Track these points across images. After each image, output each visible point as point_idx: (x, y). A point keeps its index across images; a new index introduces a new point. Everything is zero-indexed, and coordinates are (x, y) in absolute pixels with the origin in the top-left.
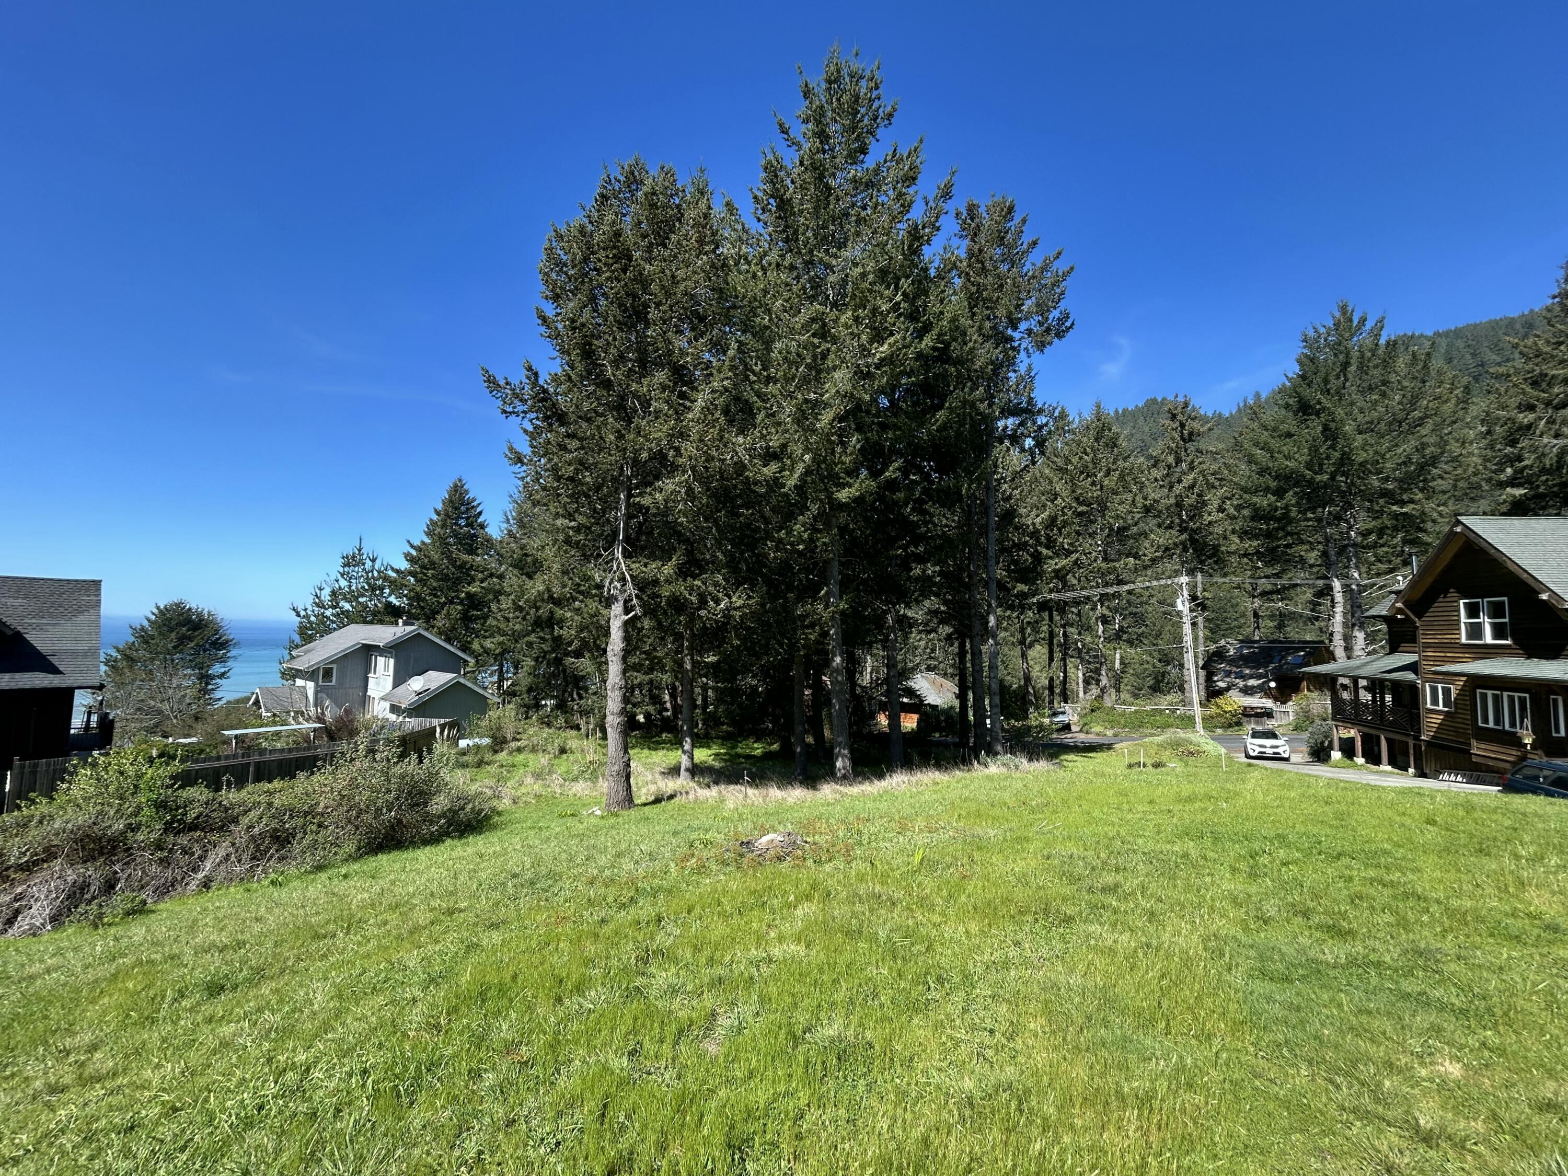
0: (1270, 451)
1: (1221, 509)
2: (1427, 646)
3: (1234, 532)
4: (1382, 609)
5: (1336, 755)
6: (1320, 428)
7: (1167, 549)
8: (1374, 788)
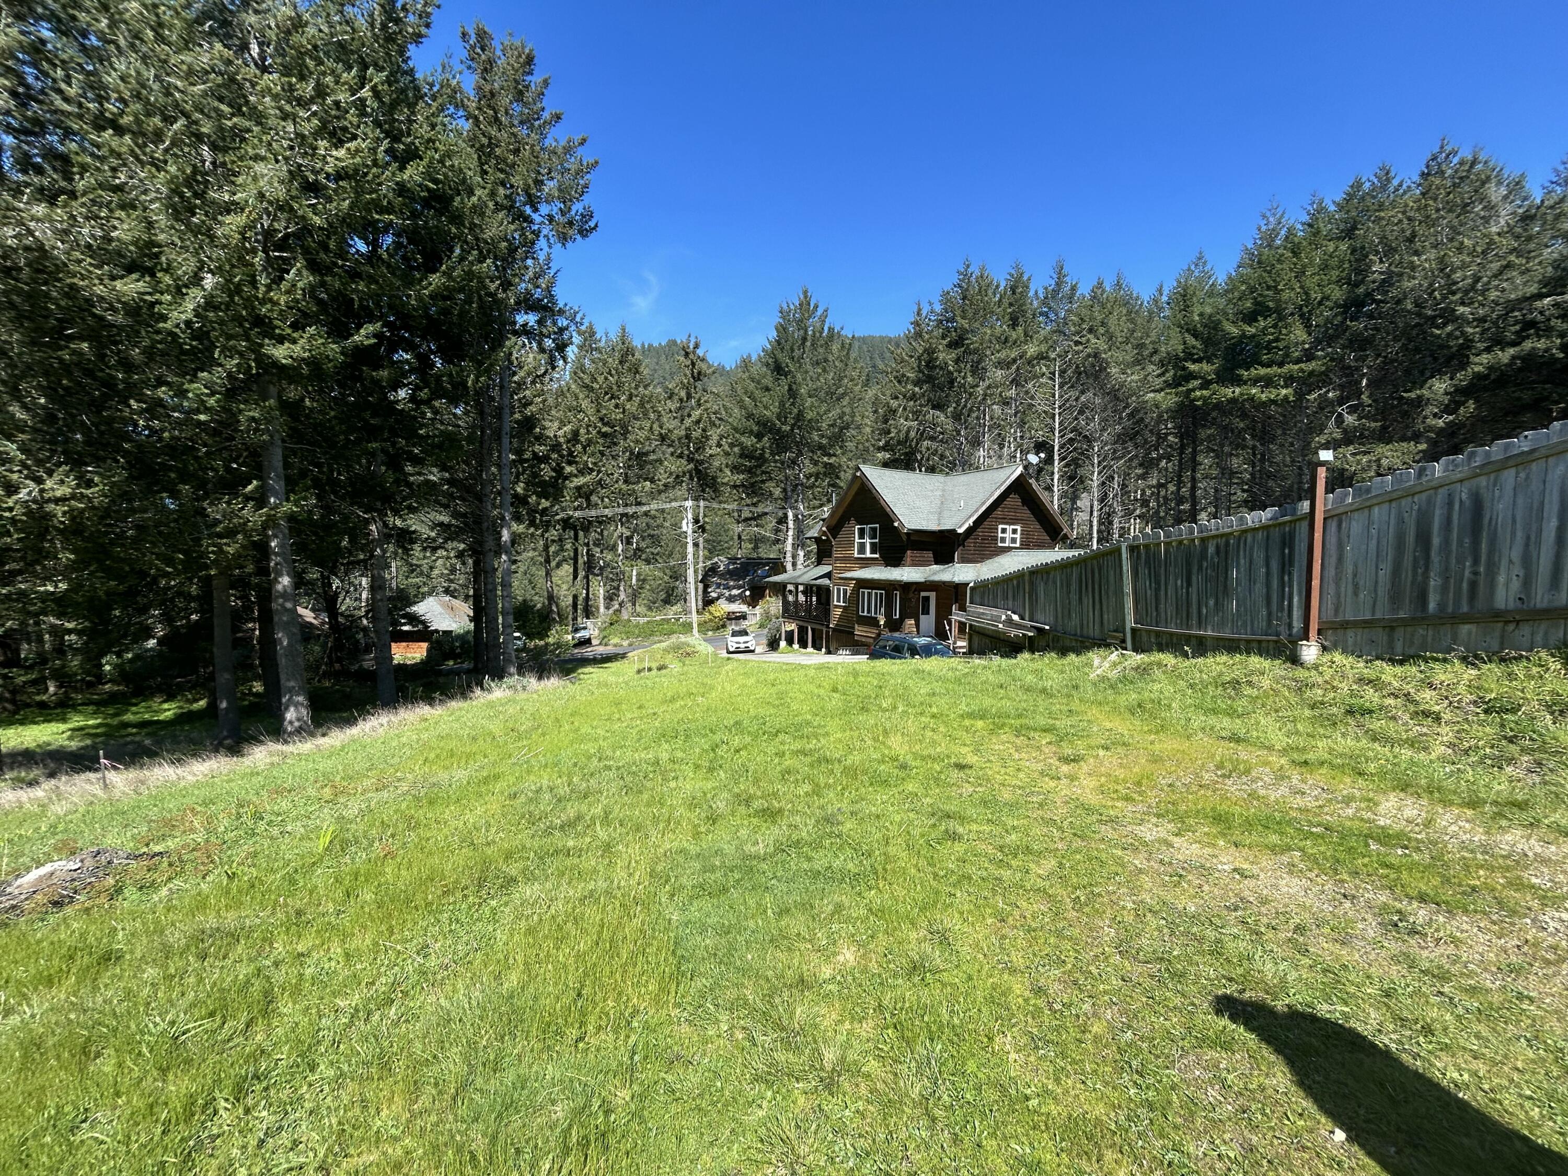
0: (754, 400)
1: (719, 445)
2: (837, 559)
3: (727, 466)
4: (814, 533)
5: (783, 644)
6: (786, 387)
7: (678, 477)
8: (803, 667)
